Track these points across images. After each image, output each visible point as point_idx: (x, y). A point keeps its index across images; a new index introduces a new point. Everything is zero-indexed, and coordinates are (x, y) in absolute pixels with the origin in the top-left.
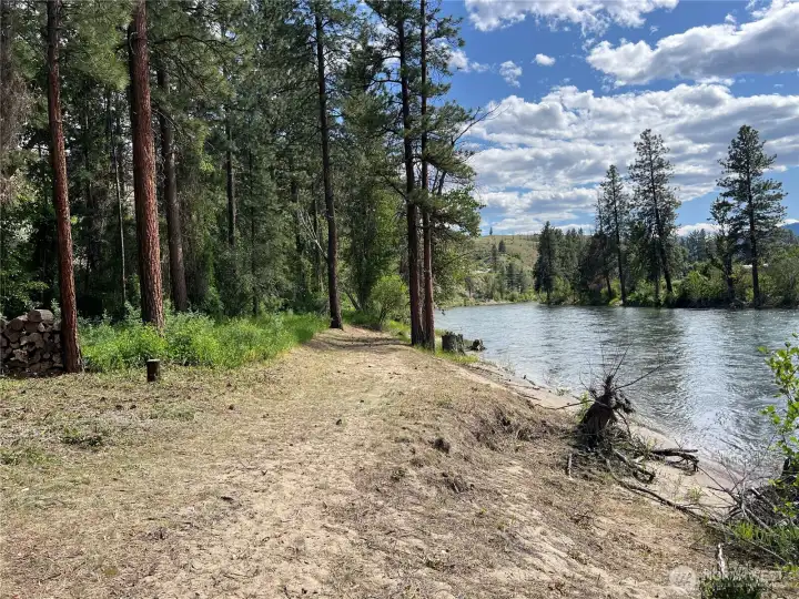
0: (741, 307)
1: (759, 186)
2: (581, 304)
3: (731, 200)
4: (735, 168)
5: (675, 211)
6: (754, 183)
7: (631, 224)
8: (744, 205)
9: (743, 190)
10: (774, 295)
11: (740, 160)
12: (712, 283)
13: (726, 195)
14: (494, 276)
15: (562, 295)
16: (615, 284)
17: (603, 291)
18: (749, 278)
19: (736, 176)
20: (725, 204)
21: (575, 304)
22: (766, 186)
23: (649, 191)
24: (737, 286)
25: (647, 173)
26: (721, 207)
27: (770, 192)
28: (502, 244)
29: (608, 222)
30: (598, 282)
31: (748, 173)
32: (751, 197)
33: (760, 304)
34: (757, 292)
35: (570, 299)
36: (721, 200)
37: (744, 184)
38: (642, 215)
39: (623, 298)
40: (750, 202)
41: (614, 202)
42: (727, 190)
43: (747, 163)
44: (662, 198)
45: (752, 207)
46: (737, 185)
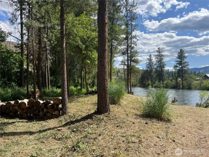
0: (179, 89)
1: (184, 62)
2: (141, 87)
3: (178, 65)
4: (179, 58)
5: (165, 66)
6: (183, 62)
7: (155, 69)
8: (181, 66)
9: (180, 63)
10: (186, 86)
11: (180, 57)
12: (173, 83)
13: (177, 64)
14: (117, 78)
15: (136, 84)
16: (150, 82)
17: (147, 84)
18: (181, 82)
19: (179, 60)
20: (177, 66)
21: (139, 87)
22: (186, 63)
23: (159, 61)
24: (178, 84)
25: (159, 57)
26: (176, 67)
27: (186, 64)
28: (119, 70)
29: (149, 68)
30: (146, 82)
31: (181, 59)
32: (182, 65)
33: (183, 88)
34: (183, 86)
35: (138, 85)
36: (176, 65)
37: (181, 62)
38: (158, 67)
39: (152, 85)
40: (182, 66)
41: (150, 63)
42: (177, 63)
43: (182, 57)
44: (162, 63)
45: (182, 67)
46: (179, 62)
